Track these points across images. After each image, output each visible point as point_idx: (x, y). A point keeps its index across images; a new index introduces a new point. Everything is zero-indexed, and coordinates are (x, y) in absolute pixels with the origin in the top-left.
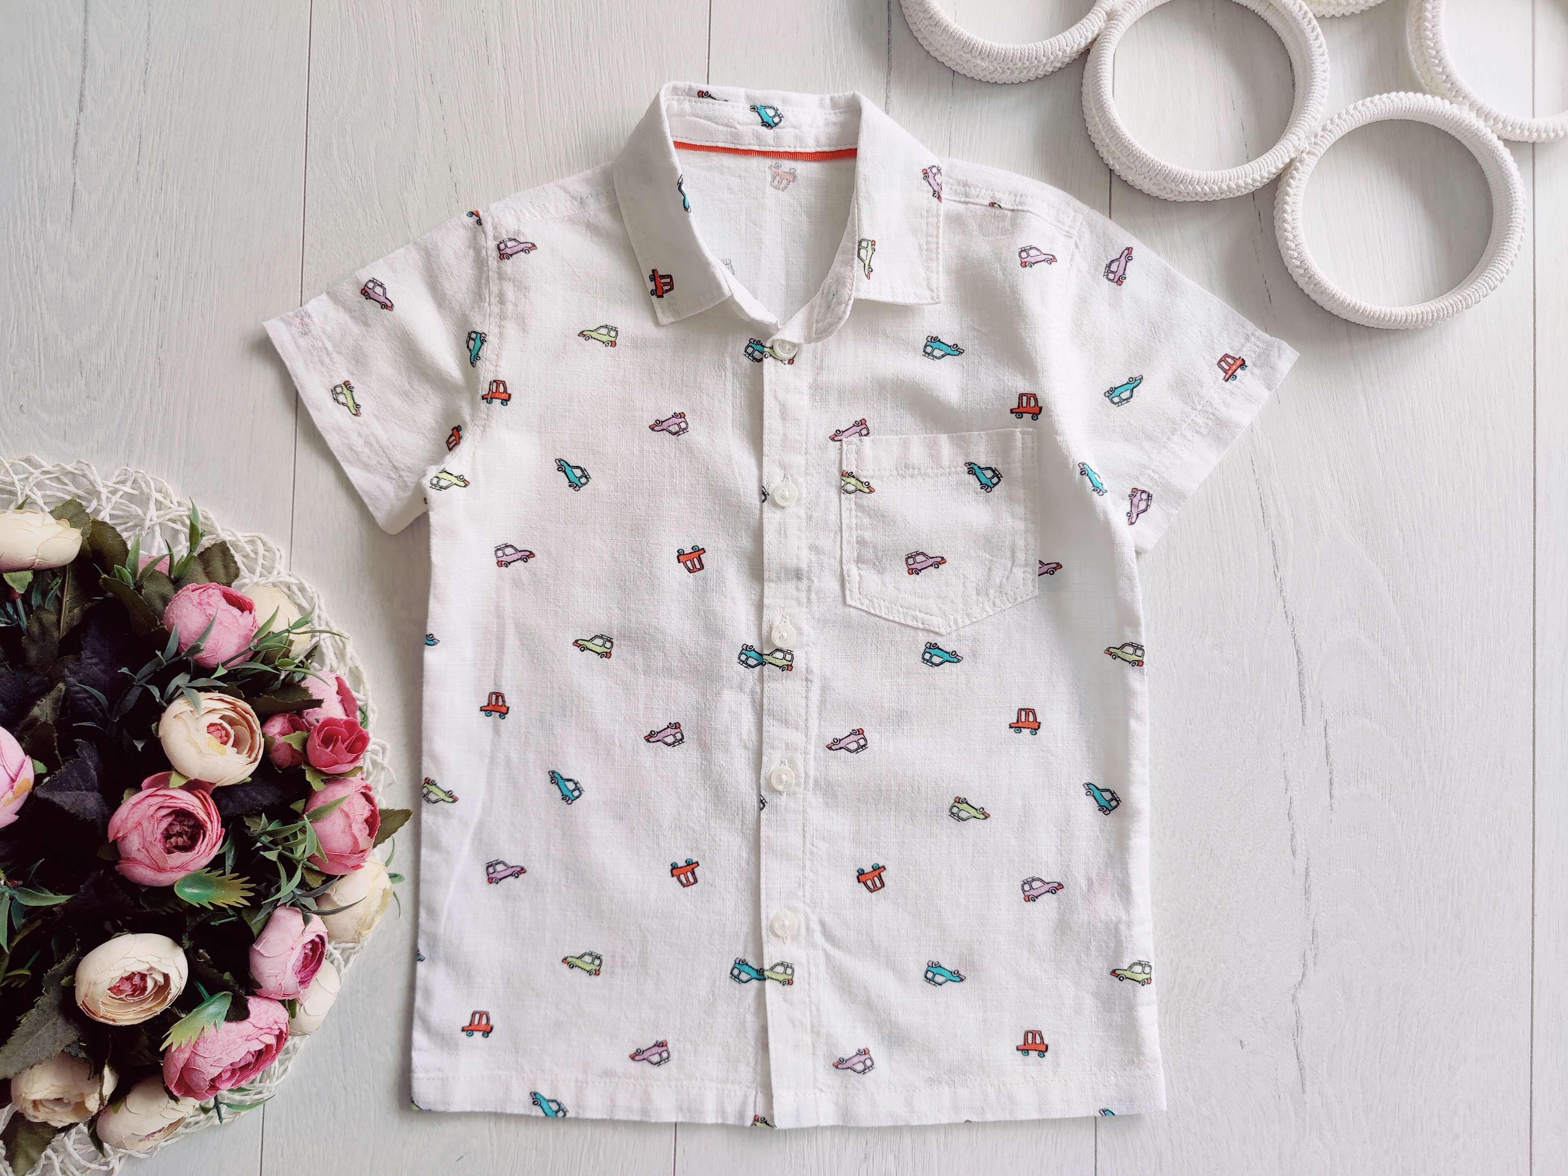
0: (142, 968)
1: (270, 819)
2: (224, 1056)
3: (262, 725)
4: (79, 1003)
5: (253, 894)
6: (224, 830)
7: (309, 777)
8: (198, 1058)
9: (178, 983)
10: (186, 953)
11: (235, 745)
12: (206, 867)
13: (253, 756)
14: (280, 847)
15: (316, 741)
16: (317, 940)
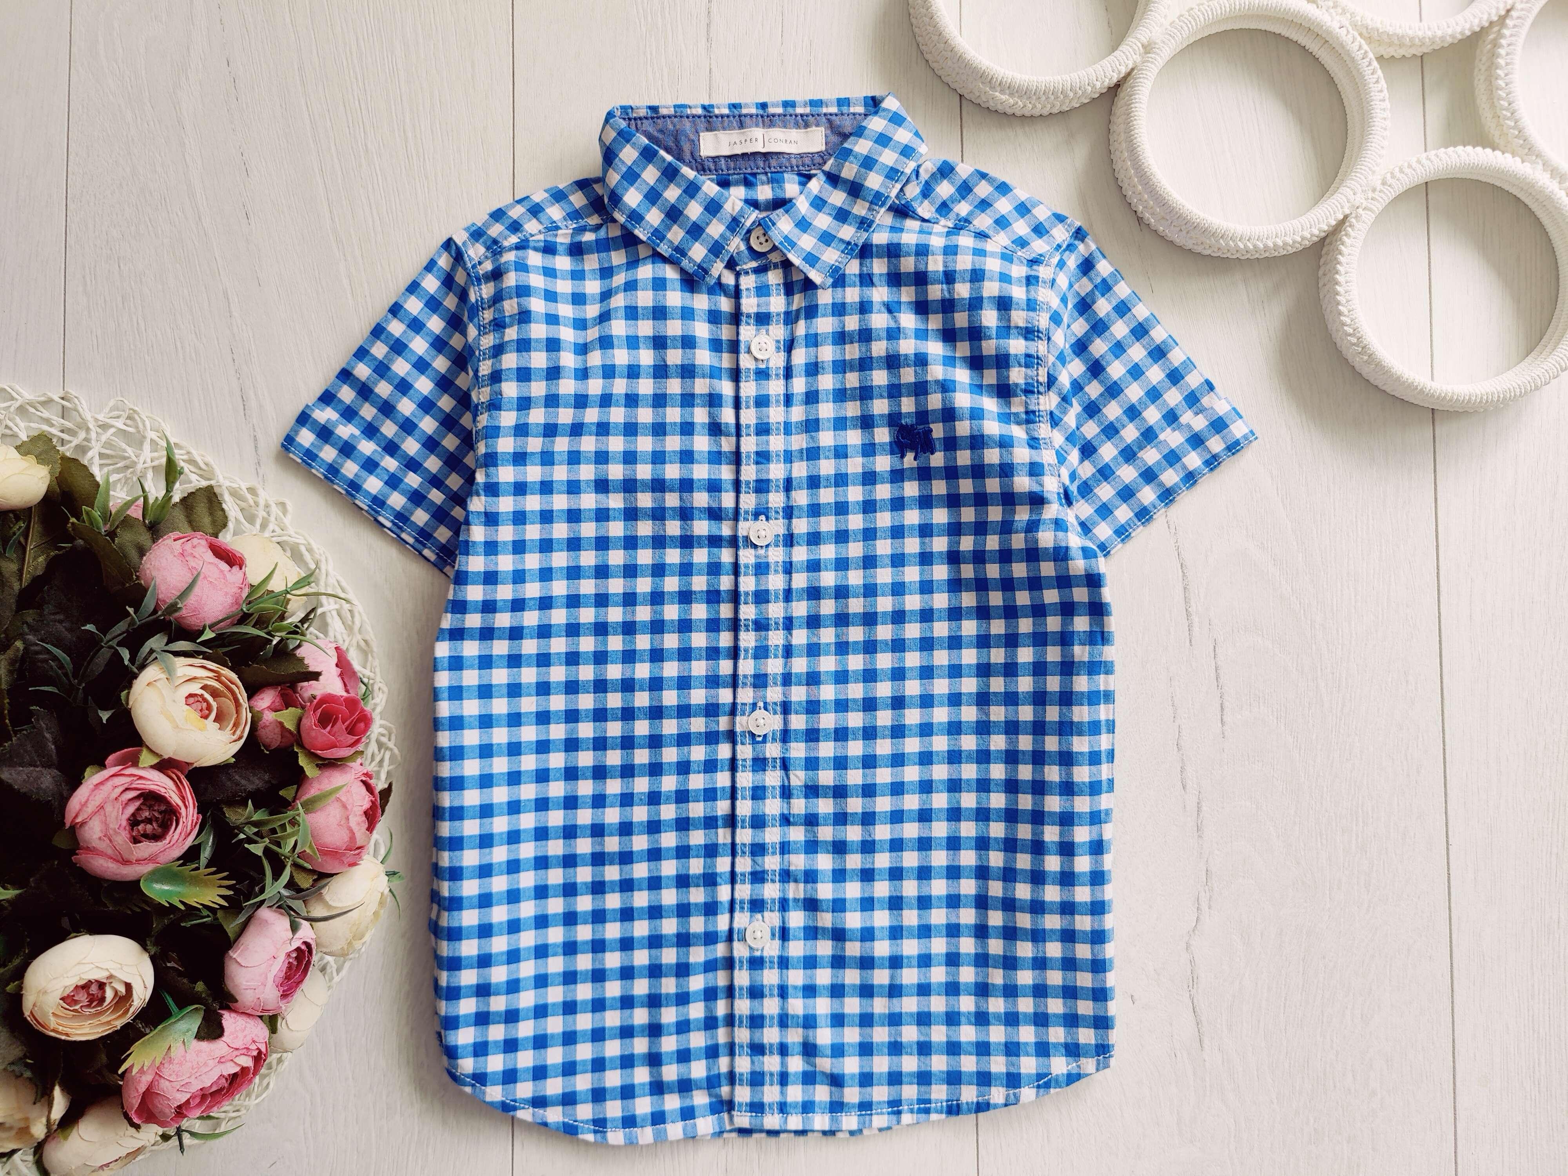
0: (100, 975)
1: (257, 807)
2: (192, 1080)
3: (250, 698)
4: (27, 1013)
5: (231, 893)
6: (201, 817)
7: (302, 761)
8: (162, 1081)
9: (142, 994)
10: (153, 959)
11: (217, 719)
12: (179, 859)
13: (238, 733)
14: (267, 840)
15: (310, 721)
16: (303, 947)
